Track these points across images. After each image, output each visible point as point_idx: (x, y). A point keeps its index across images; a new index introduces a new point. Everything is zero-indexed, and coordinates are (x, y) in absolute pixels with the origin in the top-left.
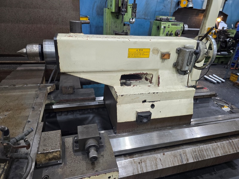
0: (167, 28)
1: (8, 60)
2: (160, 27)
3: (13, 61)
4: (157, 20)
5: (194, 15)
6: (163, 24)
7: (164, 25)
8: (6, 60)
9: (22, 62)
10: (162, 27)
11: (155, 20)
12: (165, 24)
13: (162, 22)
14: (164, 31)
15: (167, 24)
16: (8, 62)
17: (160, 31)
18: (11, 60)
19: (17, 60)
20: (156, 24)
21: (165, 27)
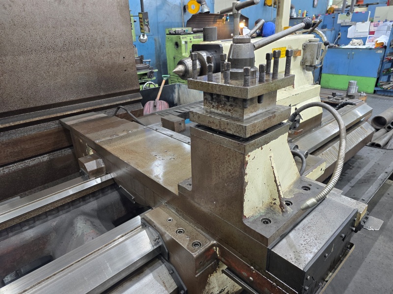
0: (189, 43)
1: (36, 117)
2: (179, 43)
3: (45, 117)
4: (170, 34)
5: (212, 23)
6: (183, 38)
7: (185, 40)
8: (33, 118)
9: (59, 115)
10: (183, 43)
11: (167, 34)
12: (186, 37)
13: (181, 36)
14: (186, 48)
15: (188, 38)
16: (37, 119)
17: (181, 48)
18: (40, 116)
19: (50, 114)
20: (171, 40)
21: (186, 42)
